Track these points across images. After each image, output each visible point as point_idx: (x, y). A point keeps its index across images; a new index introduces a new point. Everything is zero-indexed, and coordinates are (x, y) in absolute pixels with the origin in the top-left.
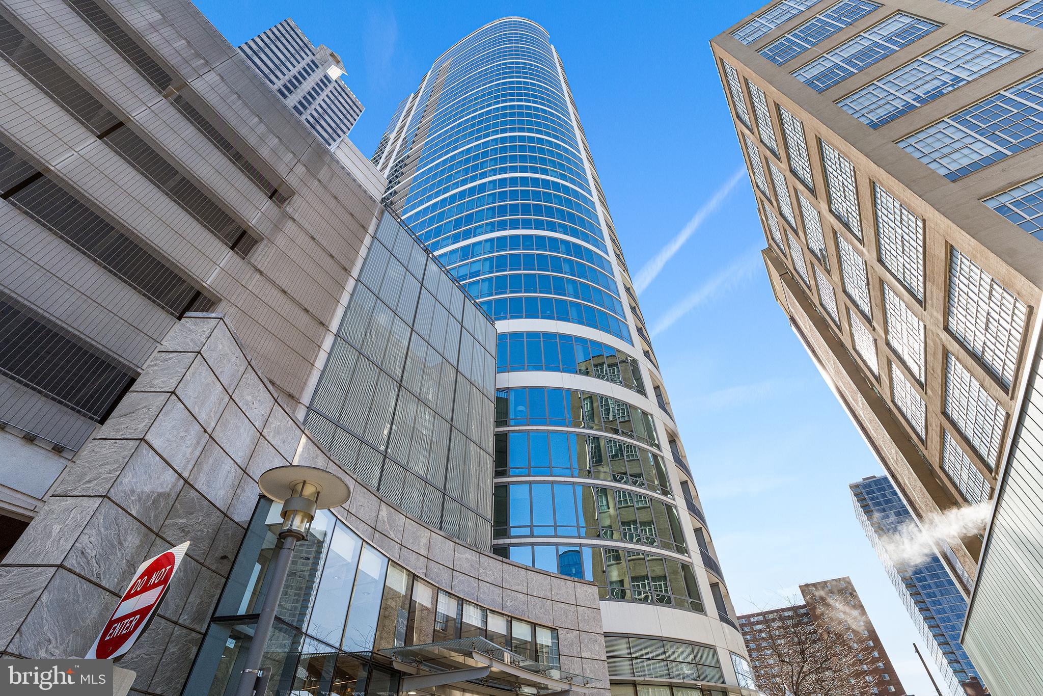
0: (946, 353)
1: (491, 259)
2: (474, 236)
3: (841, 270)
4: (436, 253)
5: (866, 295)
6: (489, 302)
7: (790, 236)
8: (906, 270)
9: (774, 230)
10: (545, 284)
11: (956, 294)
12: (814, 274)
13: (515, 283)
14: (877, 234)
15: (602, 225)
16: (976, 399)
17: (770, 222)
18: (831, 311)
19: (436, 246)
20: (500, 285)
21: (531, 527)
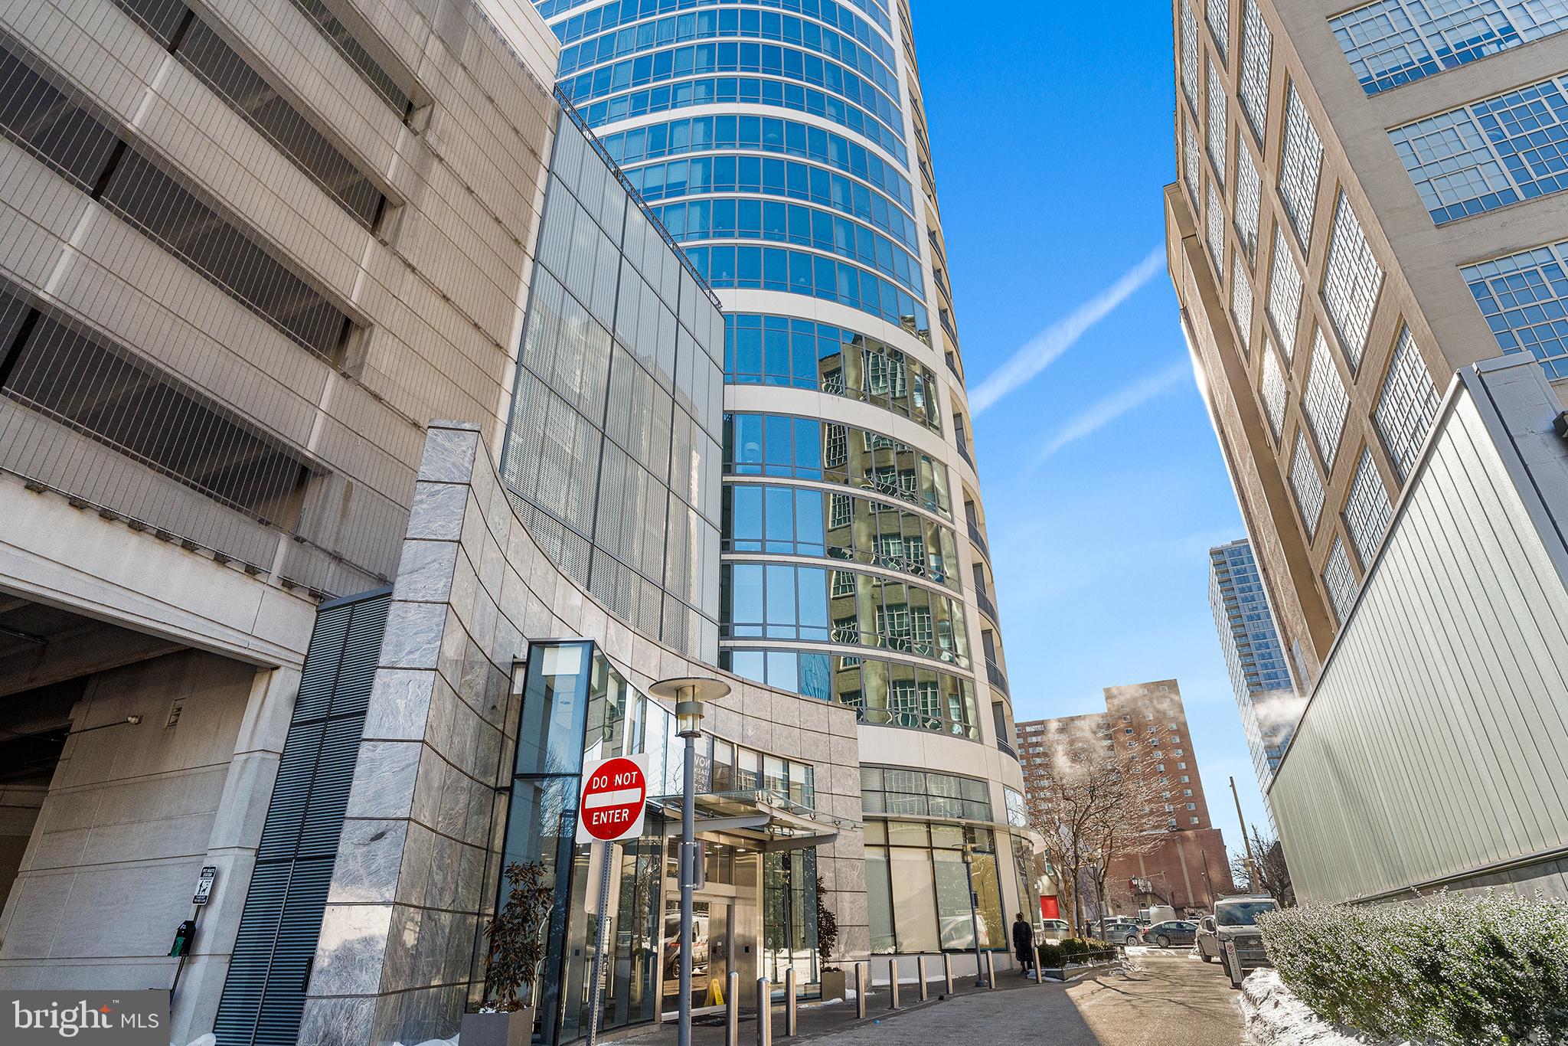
0: (1363, 448)
1: (705, 161)
2: (674, 106)
3: (1270, 279)
4: (599, 132)
5: (1292, 327)
6: (702, 251)
7: (1211, 188)
8: (1348, 322)
9: (1190, 166)
10: (800, 225)
11: (1395, 381)
12: (1233, 264)
13: (749, 218)
14: (1328, 257)
15: (907, 137)
16: (1380, 511)
17: (1187, 150)
18: (1242, 327)
19: (600, 114)
20: (722, 217)
21: (764, 625)
